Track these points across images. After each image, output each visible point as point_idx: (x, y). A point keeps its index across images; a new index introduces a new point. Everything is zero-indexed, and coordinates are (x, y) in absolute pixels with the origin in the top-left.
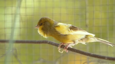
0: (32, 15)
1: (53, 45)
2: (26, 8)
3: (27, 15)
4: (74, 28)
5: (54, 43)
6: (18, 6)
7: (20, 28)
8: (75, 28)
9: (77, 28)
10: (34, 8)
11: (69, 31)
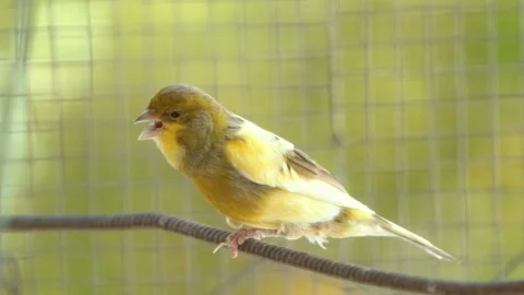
0: (82, 99)
1: (186, 234)
2: (54, 65)
3: (62, 100)
4: (300, 163)
5: (190, 226)
6: (18, 59)
7: (30, 160)
8: (307, 165)
9: (313, 165)
10: (91, 63)
11: (282, 170)
